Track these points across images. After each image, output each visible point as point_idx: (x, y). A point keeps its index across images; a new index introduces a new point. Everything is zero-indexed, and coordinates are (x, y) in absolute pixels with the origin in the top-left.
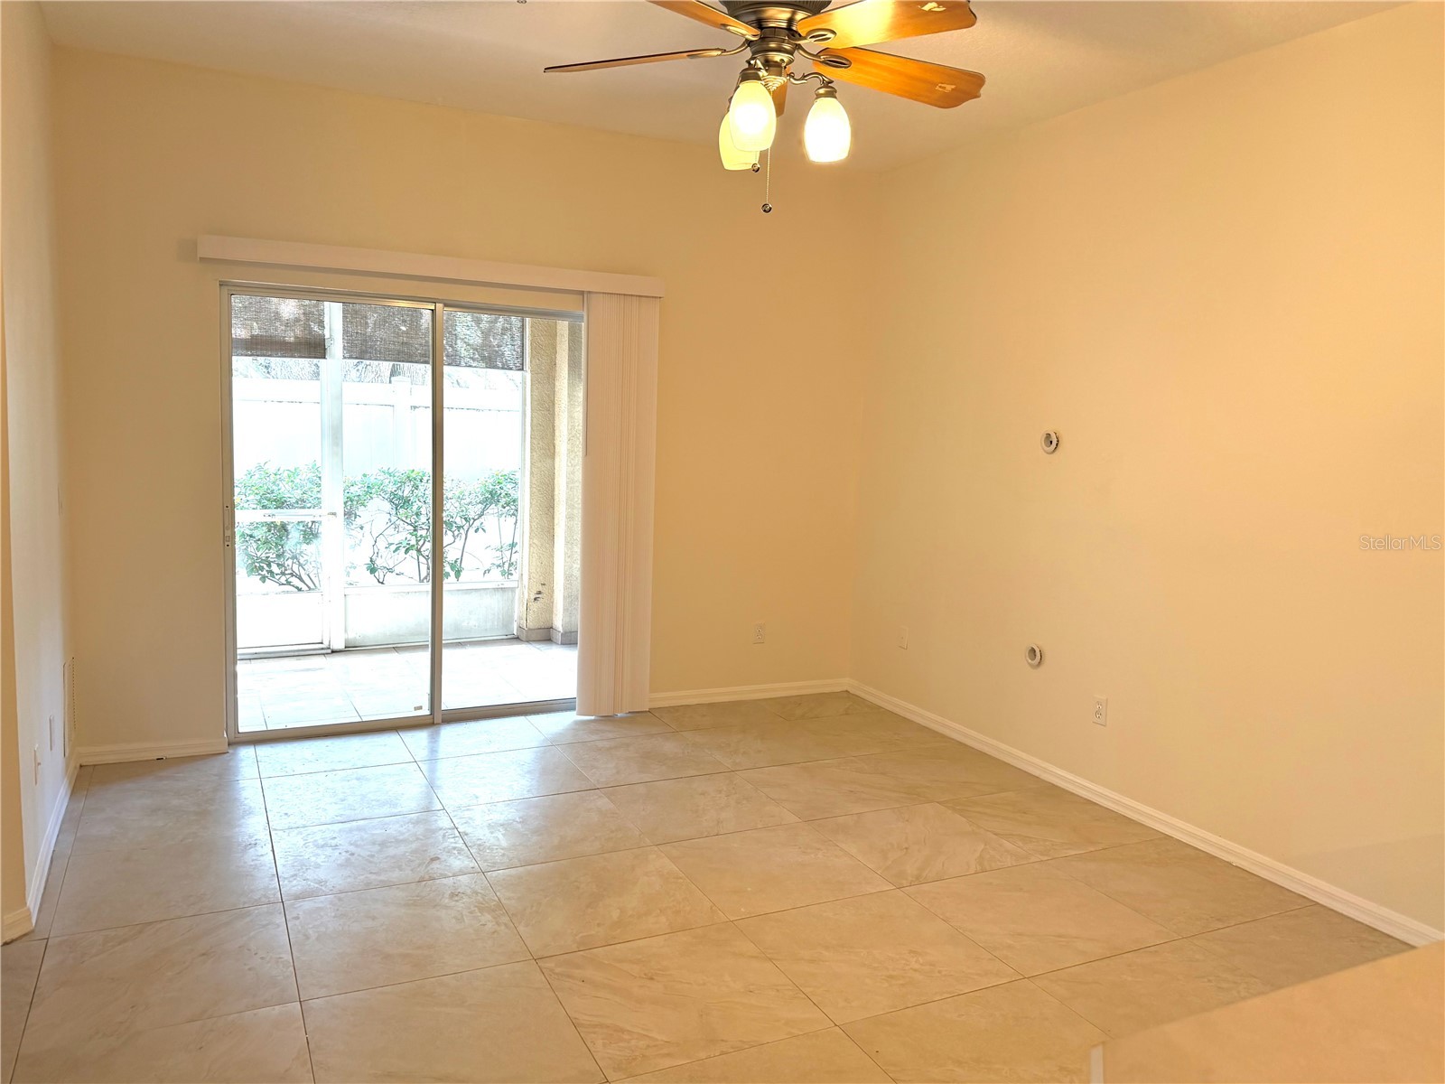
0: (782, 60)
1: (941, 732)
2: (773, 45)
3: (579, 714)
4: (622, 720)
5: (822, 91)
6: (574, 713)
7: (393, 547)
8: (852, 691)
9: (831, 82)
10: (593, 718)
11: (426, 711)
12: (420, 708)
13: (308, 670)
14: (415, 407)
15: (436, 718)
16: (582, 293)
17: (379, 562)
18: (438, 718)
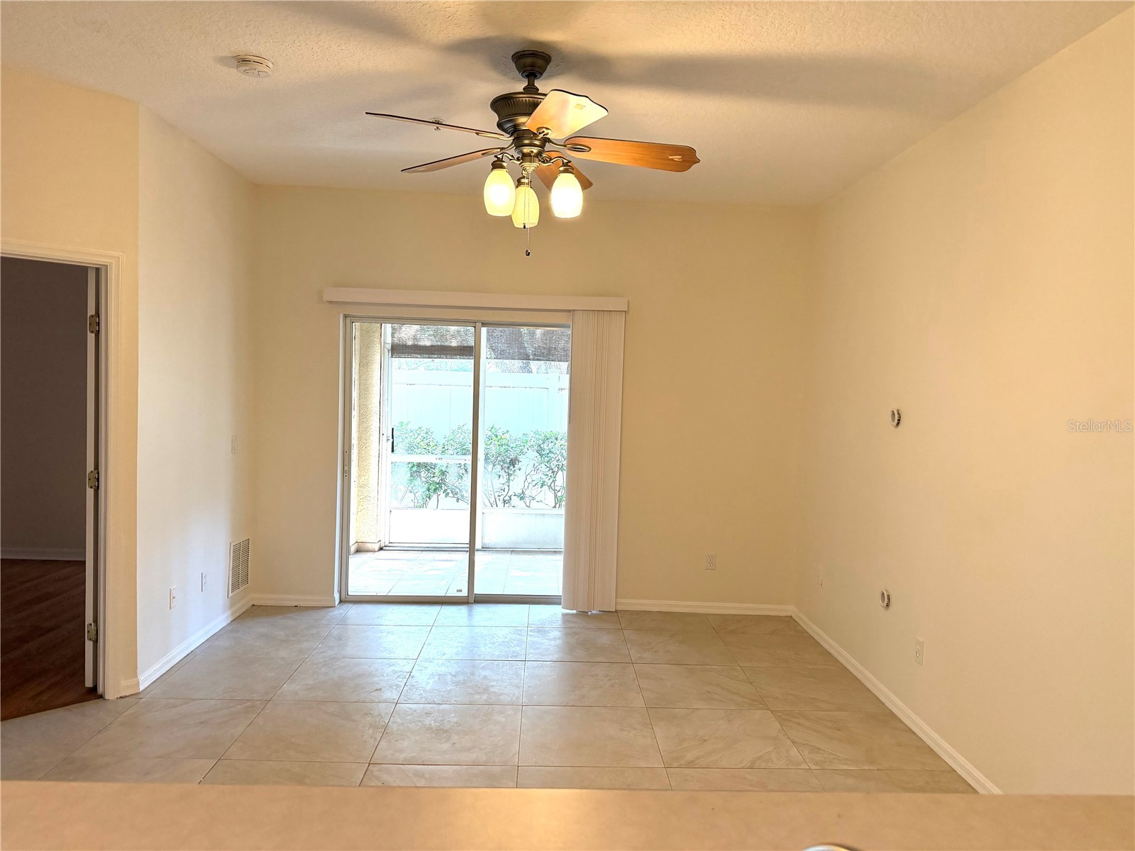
0: (532, 152)
1: (835, 656)
2: (527, 142)
3: (563, 608)
4: (594, 616)
5: (562, 169)
6: (560, 606)
7: (534, 483)
8: (794, 617)
9: (569, 162)
10: (574, 612)
11: (465, 593)
12: (461, 591)
13: (447, 561)
14: (562, 389)
15: (474, 600)
16: (569, 311)
17: (527, 493)
18: (472, 600)
